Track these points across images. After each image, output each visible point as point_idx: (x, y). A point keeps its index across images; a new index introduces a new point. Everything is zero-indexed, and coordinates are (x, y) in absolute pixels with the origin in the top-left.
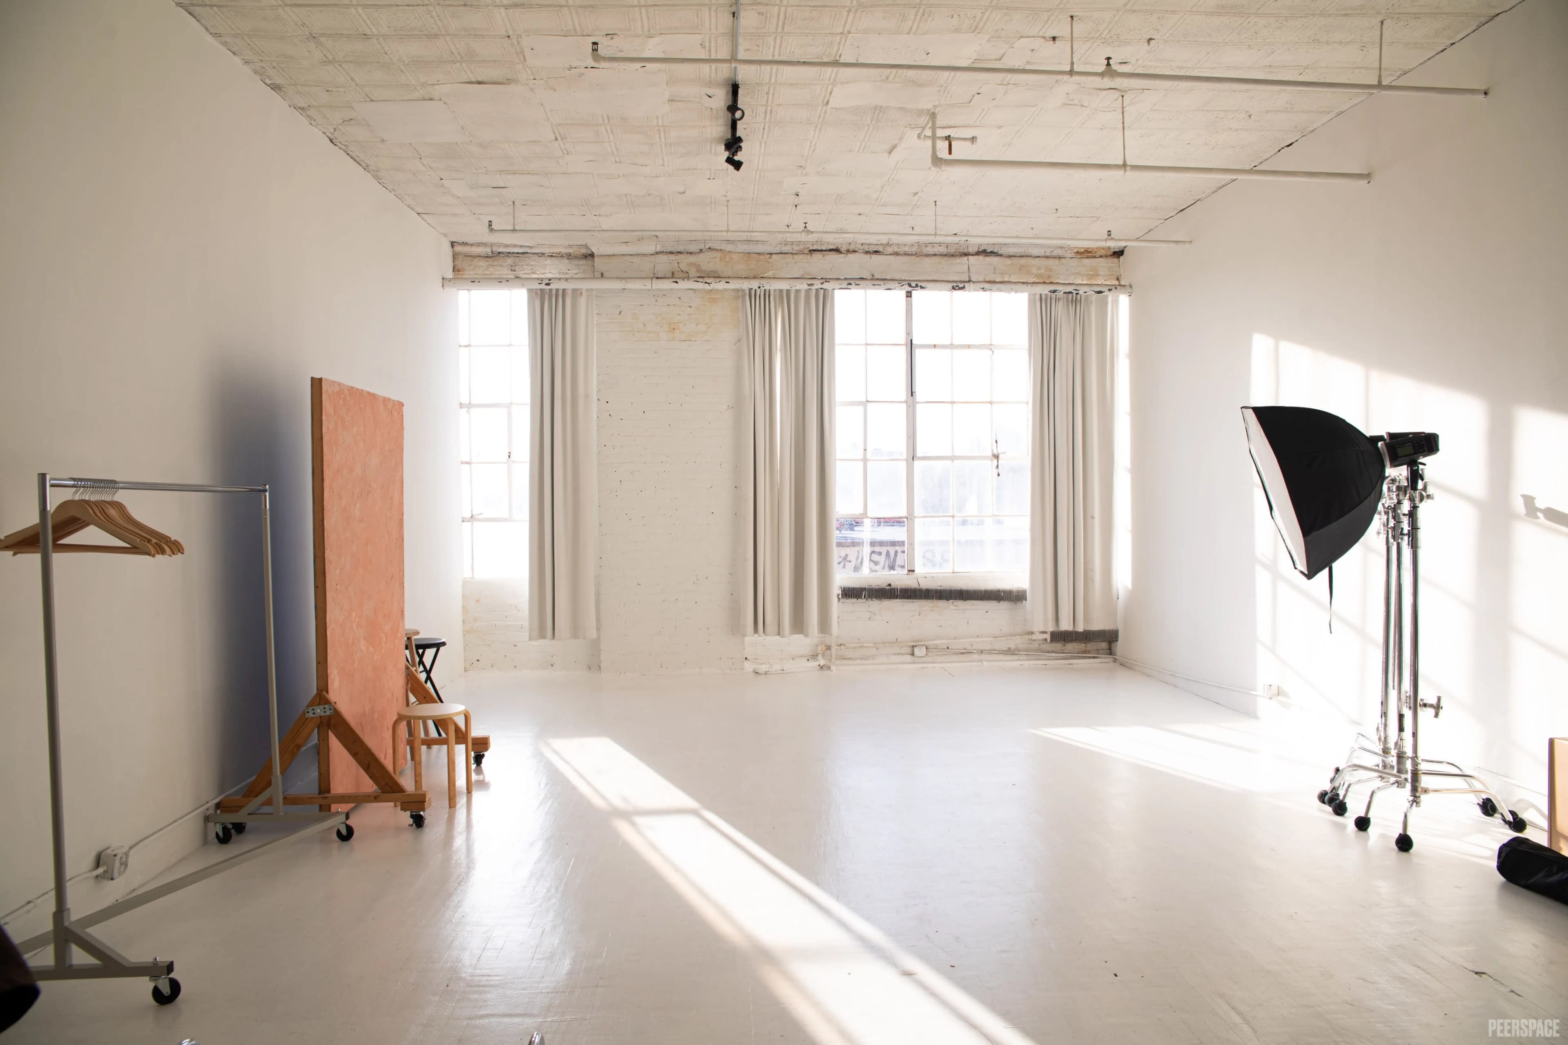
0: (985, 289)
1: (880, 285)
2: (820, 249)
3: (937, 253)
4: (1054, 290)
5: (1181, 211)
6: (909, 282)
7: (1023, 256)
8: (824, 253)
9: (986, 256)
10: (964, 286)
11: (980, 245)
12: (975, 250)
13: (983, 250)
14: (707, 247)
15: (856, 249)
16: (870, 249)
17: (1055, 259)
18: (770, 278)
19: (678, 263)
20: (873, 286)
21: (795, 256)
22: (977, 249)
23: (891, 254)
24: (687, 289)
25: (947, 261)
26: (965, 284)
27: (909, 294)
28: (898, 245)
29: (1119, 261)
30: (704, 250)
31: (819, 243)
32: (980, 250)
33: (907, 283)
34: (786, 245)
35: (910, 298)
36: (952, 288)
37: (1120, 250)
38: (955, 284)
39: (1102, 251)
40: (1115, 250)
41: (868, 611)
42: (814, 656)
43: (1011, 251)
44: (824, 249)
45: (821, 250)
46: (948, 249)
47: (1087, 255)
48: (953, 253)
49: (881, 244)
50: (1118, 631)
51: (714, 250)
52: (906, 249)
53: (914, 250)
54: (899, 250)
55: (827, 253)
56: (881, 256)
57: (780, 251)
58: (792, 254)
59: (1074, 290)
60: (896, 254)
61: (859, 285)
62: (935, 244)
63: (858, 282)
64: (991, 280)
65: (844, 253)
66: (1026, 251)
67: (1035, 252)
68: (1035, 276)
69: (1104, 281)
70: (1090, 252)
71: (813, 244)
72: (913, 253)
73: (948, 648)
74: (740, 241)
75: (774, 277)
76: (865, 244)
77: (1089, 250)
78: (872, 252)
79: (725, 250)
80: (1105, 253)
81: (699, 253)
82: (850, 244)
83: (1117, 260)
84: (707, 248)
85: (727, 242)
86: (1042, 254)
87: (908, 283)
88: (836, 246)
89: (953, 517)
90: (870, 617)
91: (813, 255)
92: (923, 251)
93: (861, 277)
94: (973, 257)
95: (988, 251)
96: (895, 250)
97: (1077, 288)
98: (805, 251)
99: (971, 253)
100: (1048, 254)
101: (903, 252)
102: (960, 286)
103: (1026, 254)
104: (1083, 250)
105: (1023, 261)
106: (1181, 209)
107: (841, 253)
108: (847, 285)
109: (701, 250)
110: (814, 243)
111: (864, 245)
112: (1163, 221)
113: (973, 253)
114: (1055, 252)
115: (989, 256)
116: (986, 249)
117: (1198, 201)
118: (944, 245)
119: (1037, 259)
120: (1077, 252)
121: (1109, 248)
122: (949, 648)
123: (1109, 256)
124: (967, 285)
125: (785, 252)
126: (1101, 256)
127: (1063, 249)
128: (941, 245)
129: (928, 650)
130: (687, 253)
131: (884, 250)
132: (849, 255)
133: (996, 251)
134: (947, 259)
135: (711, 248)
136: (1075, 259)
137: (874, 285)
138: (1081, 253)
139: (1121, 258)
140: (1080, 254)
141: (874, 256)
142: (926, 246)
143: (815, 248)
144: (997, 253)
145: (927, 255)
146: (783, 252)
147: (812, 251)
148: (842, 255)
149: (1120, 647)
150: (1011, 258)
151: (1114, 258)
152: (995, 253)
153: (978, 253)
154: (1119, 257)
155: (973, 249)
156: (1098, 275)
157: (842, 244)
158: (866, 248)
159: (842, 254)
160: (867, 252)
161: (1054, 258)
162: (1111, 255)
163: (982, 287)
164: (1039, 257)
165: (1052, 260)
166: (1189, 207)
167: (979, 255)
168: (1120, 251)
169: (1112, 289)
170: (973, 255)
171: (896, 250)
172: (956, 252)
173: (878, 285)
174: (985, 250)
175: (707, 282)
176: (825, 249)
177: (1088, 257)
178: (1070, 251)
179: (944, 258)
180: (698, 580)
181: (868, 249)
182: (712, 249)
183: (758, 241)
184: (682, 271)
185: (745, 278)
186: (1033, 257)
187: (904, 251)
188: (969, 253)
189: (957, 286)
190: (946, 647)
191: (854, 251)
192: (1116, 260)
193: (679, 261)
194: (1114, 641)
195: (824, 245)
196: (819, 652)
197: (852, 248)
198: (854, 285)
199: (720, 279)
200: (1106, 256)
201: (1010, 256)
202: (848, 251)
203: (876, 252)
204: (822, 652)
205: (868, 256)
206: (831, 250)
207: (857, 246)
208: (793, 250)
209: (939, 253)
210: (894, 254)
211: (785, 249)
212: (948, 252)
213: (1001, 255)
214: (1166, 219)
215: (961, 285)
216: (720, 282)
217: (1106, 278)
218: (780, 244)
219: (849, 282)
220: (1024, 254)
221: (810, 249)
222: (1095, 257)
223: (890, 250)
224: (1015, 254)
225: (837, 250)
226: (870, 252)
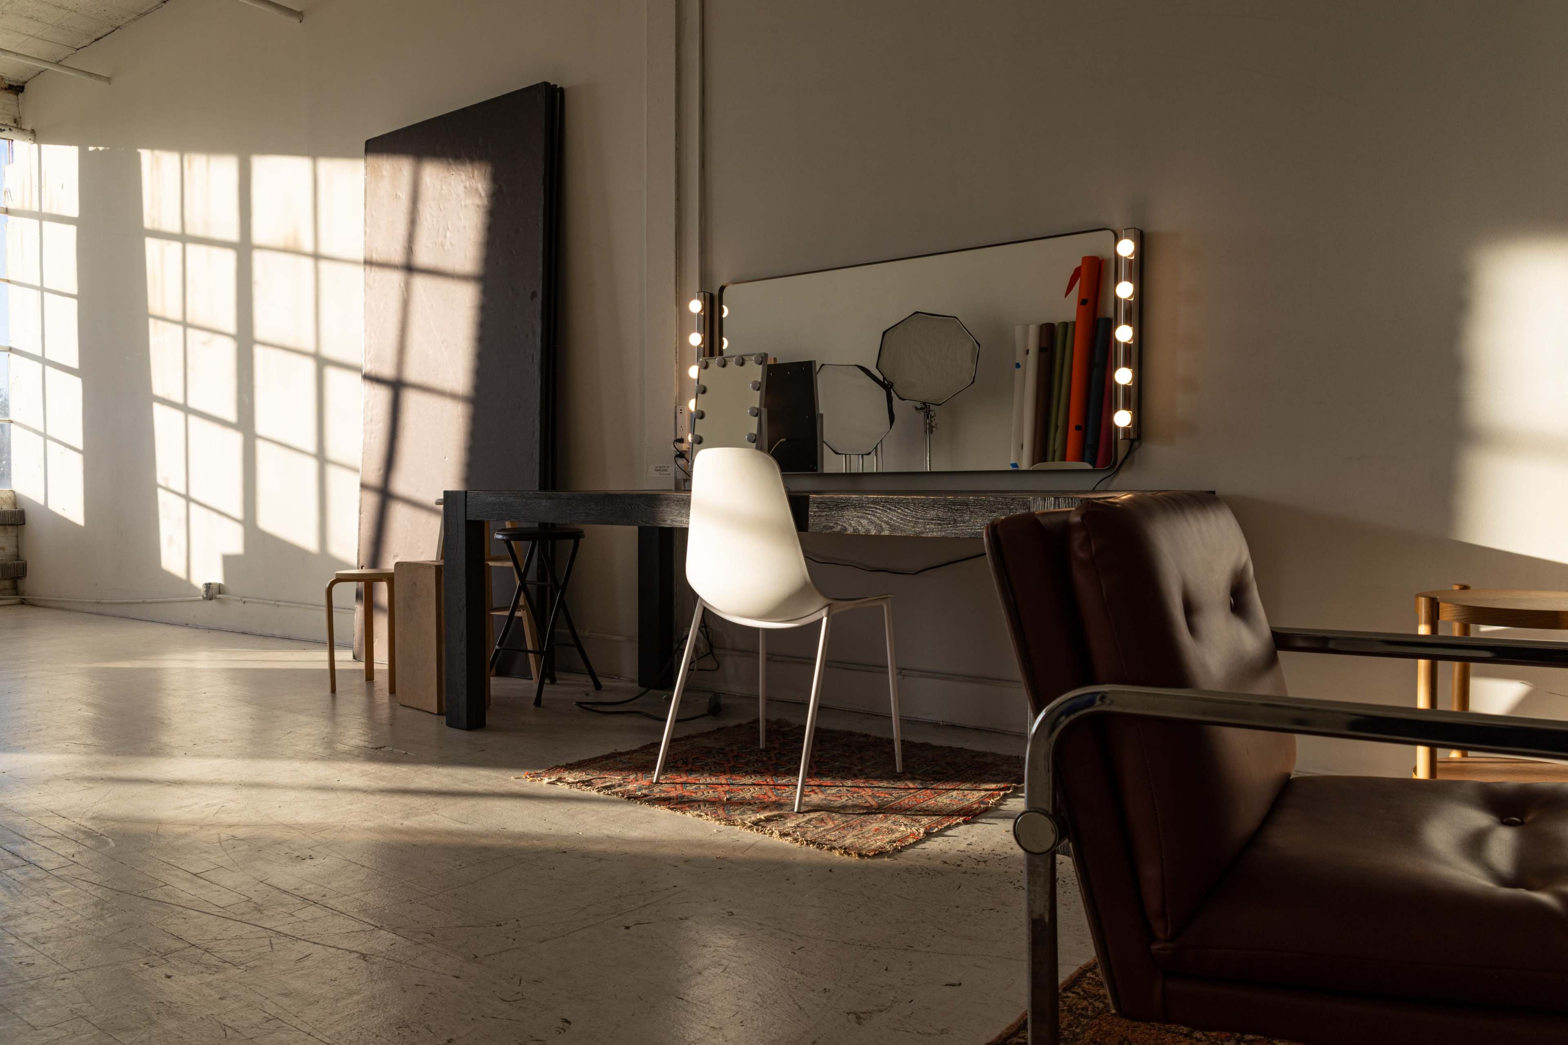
5: (96, 40)
29: (18, 98)
37: (19, 84)
40: (11, 83)
50: (26, 565)
83: (15, 96)
106: (96, 37)
112: (74, 52)
117: (117, 28)
123: (3, 89)
139: (20, 95)
149: (32, 584)
151: (9, 93)
154: (17, 94)
162: (6, 89)
166: (106, 35)
168: (18, 86)
192: (12, 96)
194: (21, 578)
214: (78, 49)
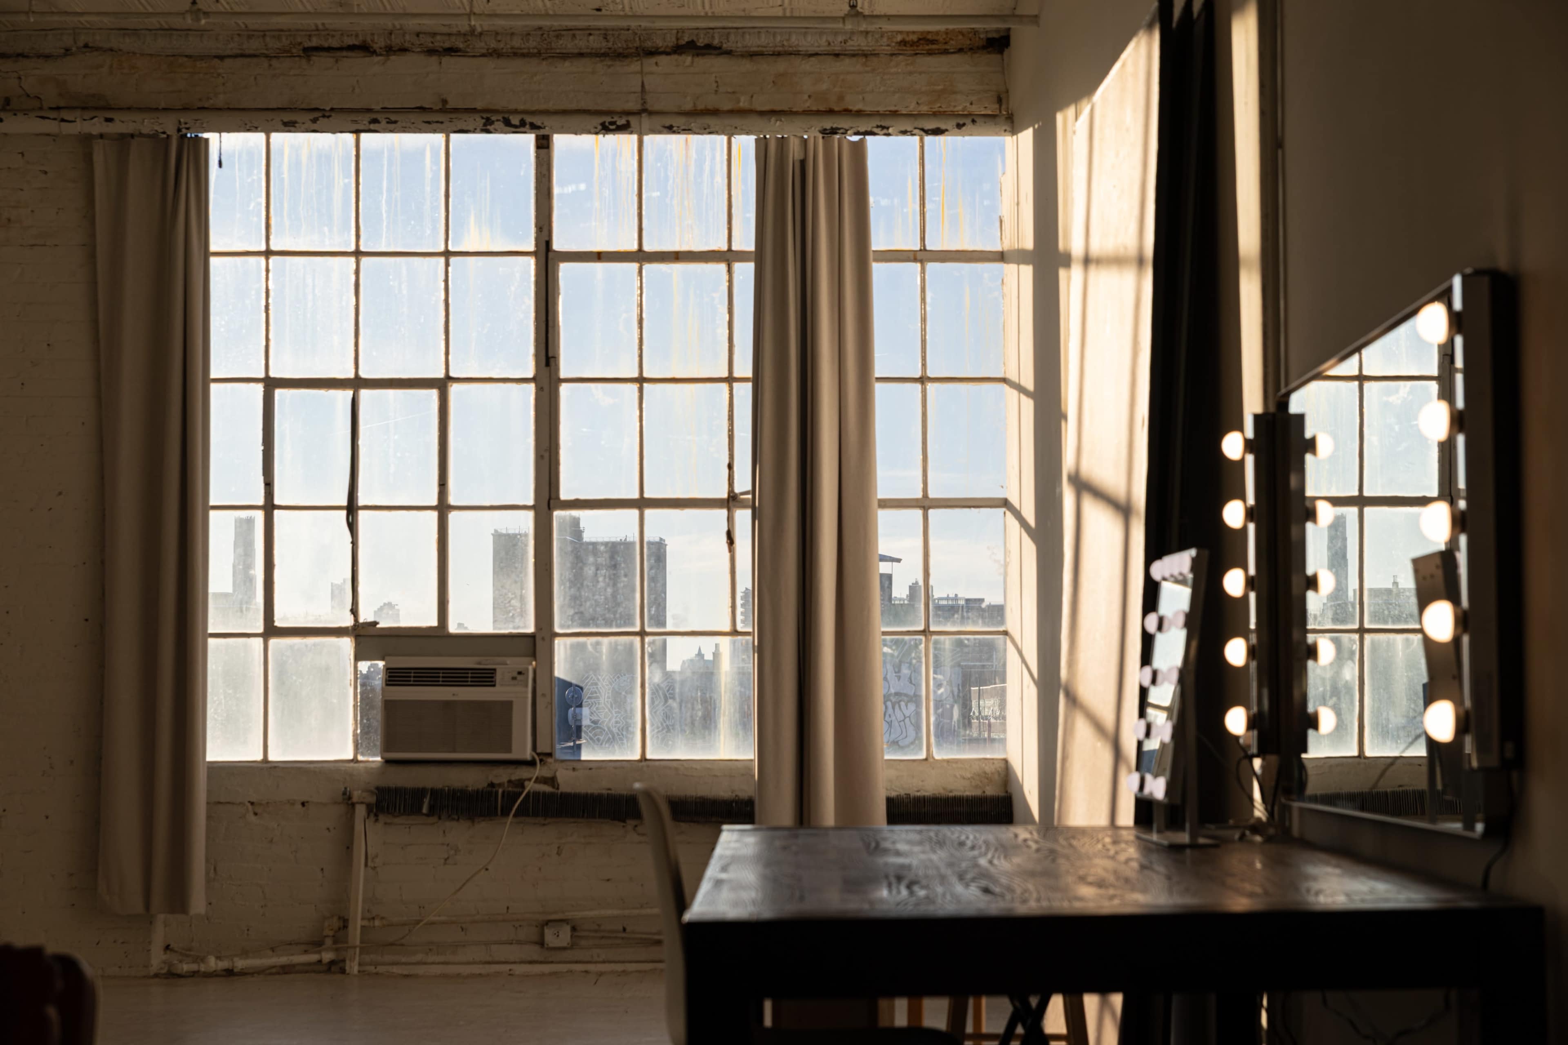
0: (675, 129)
1: (442, 123)
2: (326, 45)
3: (585, 51)
4: (832, 128)
6: (506, 116)
7: (779, 54)
8: (338, 54)
9: (698, 55)
10: (628, 122)
11: (680, 32)
12: (671, 41)
13: (688, 43)
14: (81, 43)
15: (407, 45)
16: (436, 44)
17: (854, 59)
18: (220, 109)
19: (20, 78)
20: (427, 125)
21: (274, 62)
22: (674, 39)
23: (483, 55)
24: (37, 135)
25: (609, 66)
26: (631, 119)
27: (544, 142)
28: (497, 34)
29: (1003, 60)
30: (74, 49)
31: (323, 33)
32: (682, 42)
33: (500, 118)
34: (250, 37)
35: (545, 151)
36: (600, 127)
37: (1002, 34)
38: (608, 119)
39: (960, 37)
40: (990, 36)
41: (443, 844)
42: (317, 944)
43: (752, 42)
44: (335, 46)
45: (329, 49)
46: (608, 41)
47: (927, 47)
48: (621, 50)
49: (459, 34)
51: (97, 49)
52: (517, 42)
53: (532, 44)
54: (502, 45)
55: (344, 53)
56: (461, 59)
57: (239, 52)
58: (266, 56)
59: (878, 127)
60: (495, 54)
61: (395, 122)
62: (577, 32)
63: (393, 117)
64: (710, 107)
65: (381, 55)
66: (785, 43)
67: (808, 43)
68: (809, 96)
69: (968, 104)
70: (933, 42)
71: (310, 36)
72: (531, 50)
73: (624, 930)
74: (150, 30)
75: (226, 107)
76: (425, 33)
77: (930, 37)
78: (441, 49)
79: (120, 50)
80: (968, 42)
81: (65, 55)
82: (391, 34)
83: (999, 56)
84: (82, 45)
85: (122, 32)
86: (824, 48)
87: (504, 118)
88: (361, 38)
89: (642, 634)
90: (448, 858)
91: (314, 58)
92: (553, 45)
93: (418, 105)
94: (669, 58)
95: (701, 43)
96: (492, 46)
97: (883, 124)
98: (294, 51)
99: (662, 49)
100: (837, 49)
101: (510, 50)
102: (619, 123)
103: (786, 49)
104: (914, 38)
105: (781, 65)
107: (374, 53)
108: (370, 123)
109: (67, 50)
110: (313, 33)
111: (421, 36)
113: (668, 50)
114: (850, 43)
115: (703, 55)
116: (695, 39)
118: (598, 32)
119: (813, 59)
120: (903, 43)
121: (975, 32)
122: (628, 930)
123: (978, 48)
124: (633, 120)
125: (252, 52)
126: (960, 50)
127: (870, 35)
128: (592, 32)
129: (576, 934)
130: (39, 56)
131: (468, 46)
132: (393, 58)
133: (716, 42)
134: (610, 63)
135: (90, 45)
136: (901, 57)
137: (429, 123)
138: (913, 44)
139: (1006, 52)
140: (911, 46)
141: (446, 60)
142: (558, 37)
143: (315, 42)
144: (720, 48)
145: (565, 56)
146: (247, 52)
147: (309, 52)
148: (376, 59)
150: (754, 58)
151: (989, 53)
152: (716, 48)
153: (678, 49)
154: (1000, 51)
155: (664, 39)
156: (955, 93)
157: (373, 34)
158: (427, 41)
159: (377, 55)
160: (431, 52)
161: (854, 55)
162: (984, 48)
163: (667, 125)
164: (817, 54)
165: (847, 61)
167: (680, 54)
168: (1002, 37)
169: (964, 125)
170: (668, 54)
171: (493, 44)
172: (627, 49)
173: (437, 122)
174: (693, 41)
175: (66, 118)
176: (338, 46)
177: (930, 53)
178: (885, 39)
179: (602, 61)
180: (52, 768)
181: (431, 45)
182: (91, 47)
183: (189, 30)
184: (28, 96)
185: (164, 109)
186: (805, 55)
187: (512, 48)
188: (658, 48)
189: (611, 123)
190: (621, 928)
191: (403, 50)
192: (995, 58)
193: (21, 73)
195: (333, 36)
196: (325, 934)
197: (396, 41)
198: (384, 122)
199: (93, 114)
200: (971, 49)
201: (752, 55)
202: (390, 50)
203: (451, 51)
204: (331, 933)
205: (434, 59)
206: (351, 48)
207: (407, 37)
208: (267, 49)
209: (589, 51)
210: (491, 55)
211: (254, 45)
212: (610, 49)
213: (729, 53)
215: (621, 122)
216: (92, 119)
217: (973, 98)
218: (239, 35)
219: (374, 116)
220: (781, 49)
221: (306, 45)
222: (946, 52)
223: (480, 46)
224: (760, 49)
225: (365, 48)
226: (437, 51)
